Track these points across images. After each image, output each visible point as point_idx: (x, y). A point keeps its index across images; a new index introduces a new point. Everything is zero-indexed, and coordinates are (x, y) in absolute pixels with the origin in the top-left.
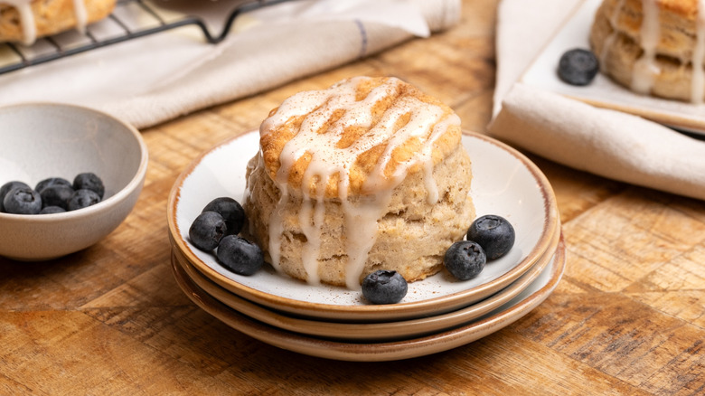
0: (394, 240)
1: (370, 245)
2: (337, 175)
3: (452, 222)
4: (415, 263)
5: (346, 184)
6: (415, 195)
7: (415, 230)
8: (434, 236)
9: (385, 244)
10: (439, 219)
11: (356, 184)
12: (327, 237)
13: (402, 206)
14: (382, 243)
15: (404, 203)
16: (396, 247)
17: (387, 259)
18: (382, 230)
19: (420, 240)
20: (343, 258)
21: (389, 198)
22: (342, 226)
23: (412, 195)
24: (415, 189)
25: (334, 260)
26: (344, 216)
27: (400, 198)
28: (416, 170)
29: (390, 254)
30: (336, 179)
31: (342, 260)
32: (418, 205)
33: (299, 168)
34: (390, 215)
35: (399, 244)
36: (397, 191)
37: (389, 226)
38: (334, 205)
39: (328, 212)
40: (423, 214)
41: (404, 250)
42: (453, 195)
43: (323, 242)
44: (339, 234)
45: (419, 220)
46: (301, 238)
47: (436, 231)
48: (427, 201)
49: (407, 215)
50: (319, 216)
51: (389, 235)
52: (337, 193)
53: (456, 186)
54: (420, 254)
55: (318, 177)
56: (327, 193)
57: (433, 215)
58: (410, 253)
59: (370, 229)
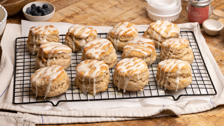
1: (127, 85)
2: (123, 73)
3: (141, 83)
5: (124, 74)
7: (135, 84)
11: (126, 75)
13: (133, 79)
14: (129, 85)
16: (131, 85)
20: (123, 86)
21: (131, 78)
22: (123, 81)
24: (135, 77)
26: (124, 79)
27: (132, 78)
33: (118, 71)
34: (131, 80)
35: (132, 85)
37: (130, 82)
39: (121, 78)
42: (142, 79)
43: (120, 83)
45: (136, 82)
46: (118, 81)
47: (138, 84)
48: (137, 79)
49: (134, 81)
50: (120, 78)
51: (130, 84)
52: (123, 76)
53: (143, 78)
54: (135, 87)
55: (121, 73)
56: (122, 75)
57: (138, 82)
58: (133, 87)
59: (127, 82)
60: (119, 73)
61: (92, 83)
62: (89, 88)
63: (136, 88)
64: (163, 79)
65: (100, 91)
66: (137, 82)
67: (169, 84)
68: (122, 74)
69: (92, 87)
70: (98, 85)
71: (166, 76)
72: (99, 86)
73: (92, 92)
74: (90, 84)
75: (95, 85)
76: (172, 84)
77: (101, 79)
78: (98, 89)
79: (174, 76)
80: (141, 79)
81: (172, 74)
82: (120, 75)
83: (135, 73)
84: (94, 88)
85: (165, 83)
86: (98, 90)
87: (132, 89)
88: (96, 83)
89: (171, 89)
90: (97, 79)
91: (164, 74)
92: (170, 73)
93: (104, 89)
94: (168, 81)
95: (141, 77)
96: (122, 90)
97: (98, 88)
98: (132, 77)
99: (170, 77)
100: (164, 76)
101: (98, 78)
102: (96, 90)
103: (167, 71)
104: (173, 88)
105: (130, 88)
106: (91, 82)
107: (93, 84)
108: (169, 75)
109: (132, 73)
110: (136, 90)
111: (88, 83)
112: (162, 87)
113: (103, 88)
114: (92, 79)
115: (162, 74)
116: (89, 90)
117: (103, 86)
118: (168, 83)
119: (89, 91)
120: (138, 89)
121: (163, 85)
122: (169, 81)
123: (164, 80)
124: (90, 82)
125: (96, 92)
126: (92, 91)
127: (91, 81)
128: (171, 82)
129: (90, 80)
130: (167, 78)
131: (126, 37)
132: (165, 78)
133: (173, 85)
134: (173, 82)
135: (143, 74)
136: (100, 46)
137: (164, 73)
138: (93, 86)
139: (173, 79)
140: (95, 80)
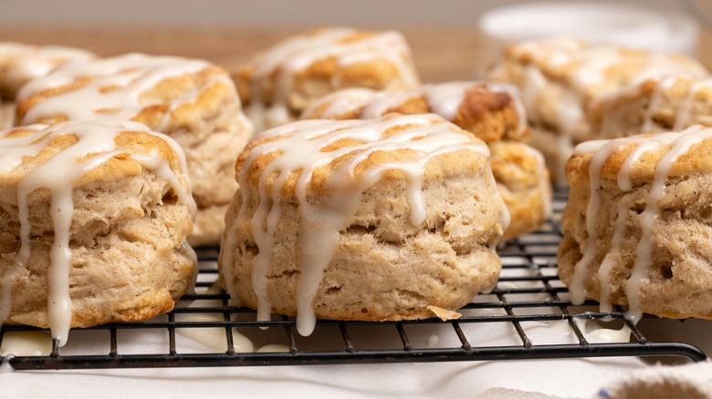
0: (358, 258)
1: (324, 265)
2: (299, 171)
3: (443, 257)
4: (385, 295)
6: (392, 208)
7: (389, 253)
8: (413, 266)
9: (345, 261)
10: (422, 245)
11: (318, 181)
12: (280, 247)
13: (372, 218)
14: (342, 261)
15: (376, 215)
16: (359, 268)
17: (347, 283)
18: (342, 243)
19: (393, 266)
20: (294, 275)
21: (356, 203)
22: (297, 234)
23: (388, 207)
24: (392, 200)
25: (285, 277)
26: (300, 221)
27: (370, 206)
28: (395, 175)
29: (352, 276)
30: (297, 175)
31: (293, 277)
32: (396, 221)
33: (260, 163)
34: (357, 228)
35: (363, 265)
36: (367, 197)
37: (354, 240)
38: (291, 206)
39: (283, 215)
40: (402, 235)
41: (370, 274)
42: (450, 224)
43: (274, 253)
44: (293, 244)
45: (395, 243)
46: (253, 248)
47: (416, 261)
48: (408, 219)
49: (379, 231)
50: (274, 219)
51: (351, 251)
52: (293, 190)
53: (459, 217)
54: (392, 285)
55: (278, 172)
56: (284, 190)
57: (416, 240)
58: (377, 280)
59: (328, 238)
60: (268, 177)
61: (45, 238)
62: (20, 285)
63: (396, 295)
64: (616, 239)
65: (104, 308)
66: (409, 243)
67: (664, 266)
68: (288, 177)
69: (43, 272)
70: (91, 259)
71: (640, 209)
72: (96, 266)
73: (38, 319)
74: (25, 251)
75: (64, 254)
76: (690, 259)
77: (113, 206)
78: (90, 294)
79: (702, 200)
80: (439, 226)
81: (688, 187)
82: (269, 188)
83: (391, 166)
84: (62, 277)
85: (630, 265)
86: (92, 301)
87: (368, 300)
88: (73, 243)
89: (684, 309)
90: (85, 200)
91: (626, 198)
92: (674, 178)
93: (138, 300)
94: (655, 244)
95: (440, 208)
96: (285, 317)
97: (92, 280)
98: (367, 194)
99: (667, 212)
100: (624, 216)
101: (89, 196)
102: (73, 297)
103: (650, 167)
104: (697, 294)
105: (348, 294)
106: (32, 237)
107: (48, 249)
108: (660, 193)
109: (367, 164)
110: (398, 309)
111: (15, 246)
112: (605, 309)
113: (137, 290)
114: (44, 202)
115: (602, 201)
116: (20, 300)
117: (138, 272)
118: (655, 266)
119: (17, 310)
120: (414, 302)
121: (614, 289)
122: (663, 240)
123: (623, 247)
124: (25, 231)
125: (77, 316)
126: (42, 303)
127: (33, 219)
128: (678, 245)
129: (23, 217)
130: (649, 219)
131: (336, 82)
132: (633, 231)
133: (700, 272)
134: (694, 248)
135: (457, 185)
136: (135, 81)
137: (624, 185)
138: (49, 261)
139: (695, 226)
140: (65, 212)
